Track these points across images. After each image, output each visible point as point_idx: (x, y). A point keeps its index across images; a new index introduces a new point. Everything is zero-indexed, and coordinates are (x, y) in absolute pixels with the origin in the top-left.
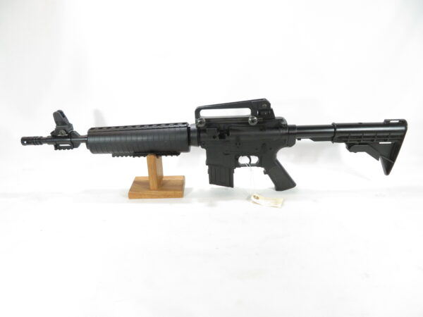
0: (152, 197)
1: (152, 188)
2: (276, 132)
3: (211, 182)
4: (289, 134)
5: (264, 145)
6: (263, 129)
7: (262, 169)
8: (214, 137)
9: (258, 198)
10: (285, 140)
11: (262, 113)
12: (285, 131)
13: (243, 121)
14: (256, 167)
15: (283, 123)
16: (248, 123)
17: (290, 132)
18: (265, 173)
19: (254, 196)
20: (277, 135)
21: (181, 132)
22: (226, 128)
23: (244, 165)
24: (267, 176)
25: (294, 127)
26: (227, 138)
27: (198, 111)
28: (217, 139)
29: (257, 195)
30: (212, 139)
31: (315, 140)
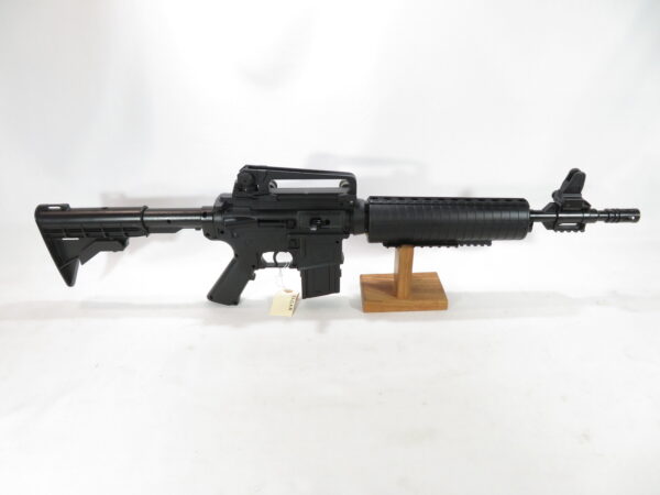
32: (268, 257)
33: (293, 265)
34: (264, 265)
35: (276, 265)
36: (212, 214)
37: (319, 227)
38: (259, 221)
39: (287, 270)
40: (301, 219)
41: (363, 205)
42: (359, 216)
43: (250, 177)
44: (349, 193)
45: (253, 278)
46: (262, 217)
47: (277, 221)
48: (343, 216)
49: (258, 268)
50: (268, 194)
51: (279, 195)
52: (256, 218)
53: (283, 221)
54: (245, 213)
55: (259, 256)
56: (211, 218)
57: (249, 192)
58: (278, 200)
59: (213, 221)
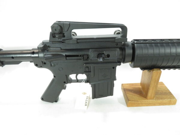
32: (73, 77)
33: (87, 81)
34: (71, 81)
35: (78, 81)
36: (37, 53)
37: (103, 58)
38: (67, 56)
39: (83, 84)
40: (92, 54)
41: (130, 44)
42: (129, 51)
43: (59, 28)
44: (122, 36)
45: (65, 88)
46: (68, 54)
47: (77, 56)
48: (118, 52)
49: (68, 83)
50: (71, 39)
51: (78, 39)
52: (64, 54)
53: (81, 56)
54: (58, 52)
55: (67, 76)
56: (37, 55)
57: (59, 38)
58: (78, 43)
59: (38, 57)
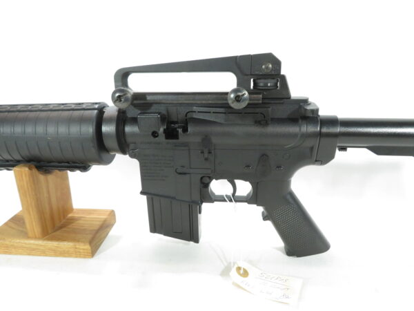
0: (31, 251)
1: (30, 234)
2: (293, 129)
3: (154, 229)
4: (321, 135)
5: (264, 157)
6: (263, 121)
7: (261, 209)
8: (155, 134)
9: (245, 274)
10: (312, 149)
11: (261, 83)
12: (311, 129)
13: (218, 101)
14: (245, 204)
15: (309, 108)
16: (227, 106)
17: (325, 130)
18: (265, 218)
19: (239, 269)
20: (294, 136)
21: (82, 120)
22: (181, 116)
23: (221, 199)
24: (269, 224)
25: (333, 122)
26: (183, 138)
27: (123, 76)
28: (162, 138)
29: (244, 265)
30: (152, 139)
31: (378, 151)
